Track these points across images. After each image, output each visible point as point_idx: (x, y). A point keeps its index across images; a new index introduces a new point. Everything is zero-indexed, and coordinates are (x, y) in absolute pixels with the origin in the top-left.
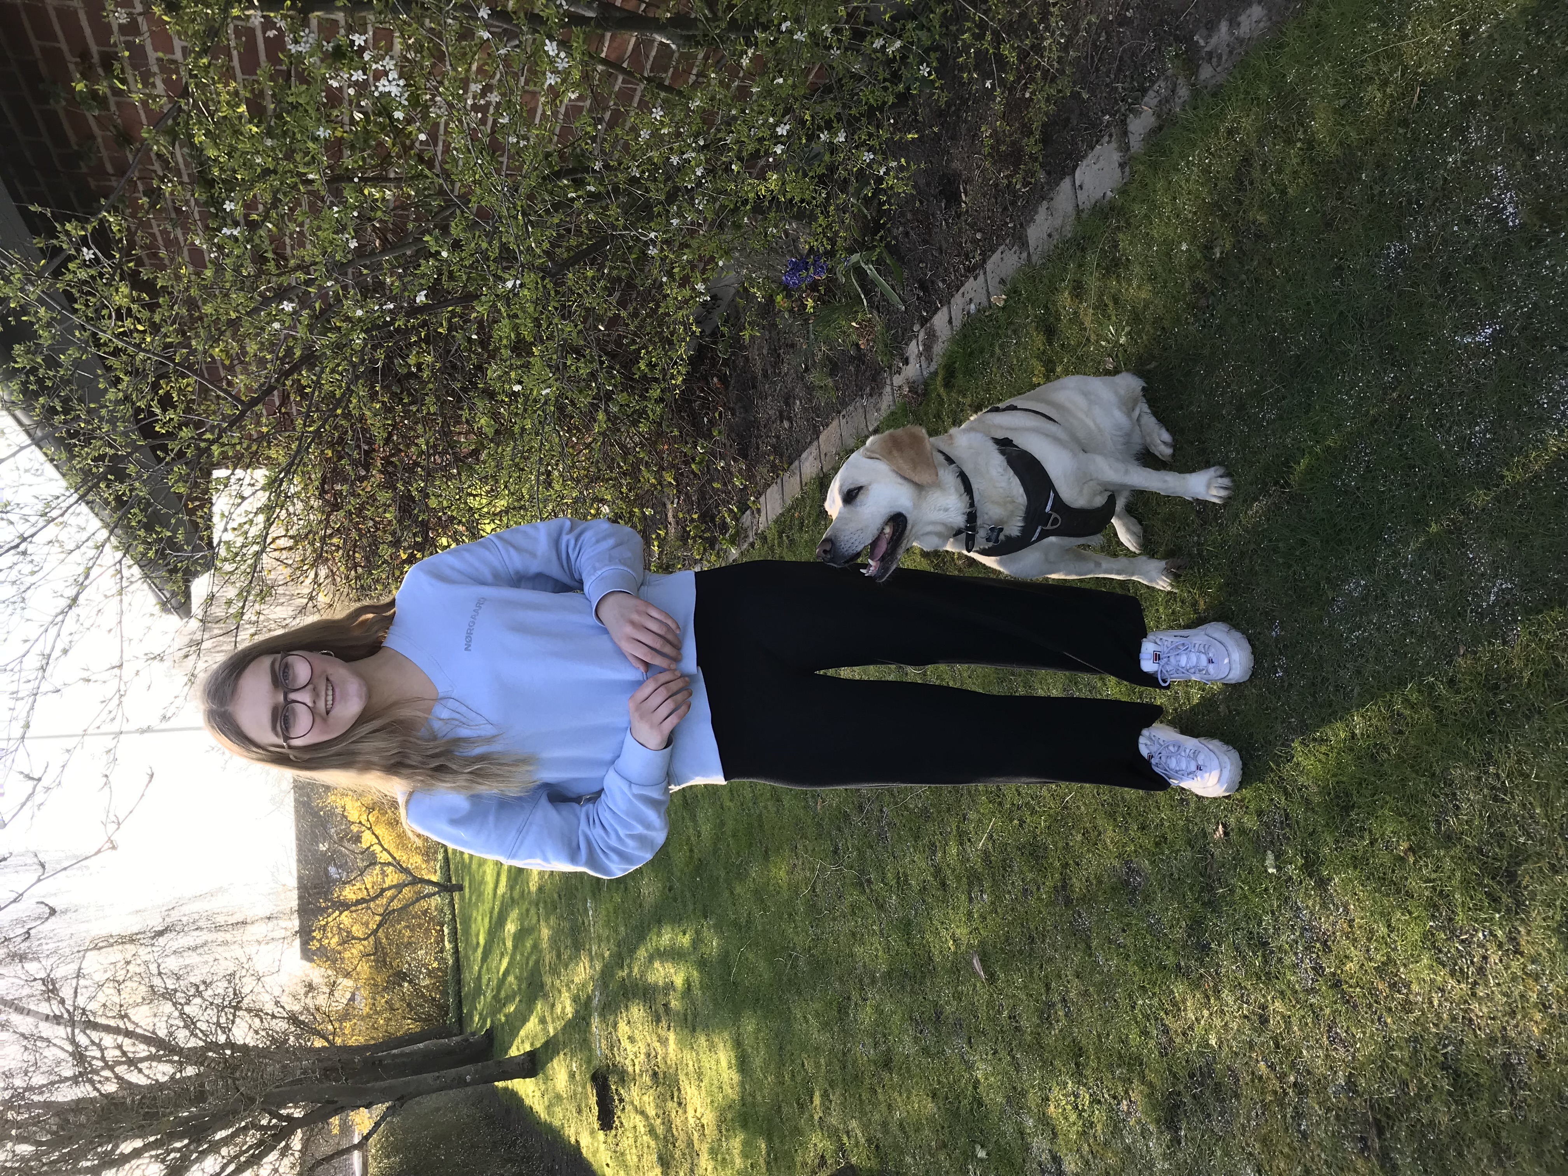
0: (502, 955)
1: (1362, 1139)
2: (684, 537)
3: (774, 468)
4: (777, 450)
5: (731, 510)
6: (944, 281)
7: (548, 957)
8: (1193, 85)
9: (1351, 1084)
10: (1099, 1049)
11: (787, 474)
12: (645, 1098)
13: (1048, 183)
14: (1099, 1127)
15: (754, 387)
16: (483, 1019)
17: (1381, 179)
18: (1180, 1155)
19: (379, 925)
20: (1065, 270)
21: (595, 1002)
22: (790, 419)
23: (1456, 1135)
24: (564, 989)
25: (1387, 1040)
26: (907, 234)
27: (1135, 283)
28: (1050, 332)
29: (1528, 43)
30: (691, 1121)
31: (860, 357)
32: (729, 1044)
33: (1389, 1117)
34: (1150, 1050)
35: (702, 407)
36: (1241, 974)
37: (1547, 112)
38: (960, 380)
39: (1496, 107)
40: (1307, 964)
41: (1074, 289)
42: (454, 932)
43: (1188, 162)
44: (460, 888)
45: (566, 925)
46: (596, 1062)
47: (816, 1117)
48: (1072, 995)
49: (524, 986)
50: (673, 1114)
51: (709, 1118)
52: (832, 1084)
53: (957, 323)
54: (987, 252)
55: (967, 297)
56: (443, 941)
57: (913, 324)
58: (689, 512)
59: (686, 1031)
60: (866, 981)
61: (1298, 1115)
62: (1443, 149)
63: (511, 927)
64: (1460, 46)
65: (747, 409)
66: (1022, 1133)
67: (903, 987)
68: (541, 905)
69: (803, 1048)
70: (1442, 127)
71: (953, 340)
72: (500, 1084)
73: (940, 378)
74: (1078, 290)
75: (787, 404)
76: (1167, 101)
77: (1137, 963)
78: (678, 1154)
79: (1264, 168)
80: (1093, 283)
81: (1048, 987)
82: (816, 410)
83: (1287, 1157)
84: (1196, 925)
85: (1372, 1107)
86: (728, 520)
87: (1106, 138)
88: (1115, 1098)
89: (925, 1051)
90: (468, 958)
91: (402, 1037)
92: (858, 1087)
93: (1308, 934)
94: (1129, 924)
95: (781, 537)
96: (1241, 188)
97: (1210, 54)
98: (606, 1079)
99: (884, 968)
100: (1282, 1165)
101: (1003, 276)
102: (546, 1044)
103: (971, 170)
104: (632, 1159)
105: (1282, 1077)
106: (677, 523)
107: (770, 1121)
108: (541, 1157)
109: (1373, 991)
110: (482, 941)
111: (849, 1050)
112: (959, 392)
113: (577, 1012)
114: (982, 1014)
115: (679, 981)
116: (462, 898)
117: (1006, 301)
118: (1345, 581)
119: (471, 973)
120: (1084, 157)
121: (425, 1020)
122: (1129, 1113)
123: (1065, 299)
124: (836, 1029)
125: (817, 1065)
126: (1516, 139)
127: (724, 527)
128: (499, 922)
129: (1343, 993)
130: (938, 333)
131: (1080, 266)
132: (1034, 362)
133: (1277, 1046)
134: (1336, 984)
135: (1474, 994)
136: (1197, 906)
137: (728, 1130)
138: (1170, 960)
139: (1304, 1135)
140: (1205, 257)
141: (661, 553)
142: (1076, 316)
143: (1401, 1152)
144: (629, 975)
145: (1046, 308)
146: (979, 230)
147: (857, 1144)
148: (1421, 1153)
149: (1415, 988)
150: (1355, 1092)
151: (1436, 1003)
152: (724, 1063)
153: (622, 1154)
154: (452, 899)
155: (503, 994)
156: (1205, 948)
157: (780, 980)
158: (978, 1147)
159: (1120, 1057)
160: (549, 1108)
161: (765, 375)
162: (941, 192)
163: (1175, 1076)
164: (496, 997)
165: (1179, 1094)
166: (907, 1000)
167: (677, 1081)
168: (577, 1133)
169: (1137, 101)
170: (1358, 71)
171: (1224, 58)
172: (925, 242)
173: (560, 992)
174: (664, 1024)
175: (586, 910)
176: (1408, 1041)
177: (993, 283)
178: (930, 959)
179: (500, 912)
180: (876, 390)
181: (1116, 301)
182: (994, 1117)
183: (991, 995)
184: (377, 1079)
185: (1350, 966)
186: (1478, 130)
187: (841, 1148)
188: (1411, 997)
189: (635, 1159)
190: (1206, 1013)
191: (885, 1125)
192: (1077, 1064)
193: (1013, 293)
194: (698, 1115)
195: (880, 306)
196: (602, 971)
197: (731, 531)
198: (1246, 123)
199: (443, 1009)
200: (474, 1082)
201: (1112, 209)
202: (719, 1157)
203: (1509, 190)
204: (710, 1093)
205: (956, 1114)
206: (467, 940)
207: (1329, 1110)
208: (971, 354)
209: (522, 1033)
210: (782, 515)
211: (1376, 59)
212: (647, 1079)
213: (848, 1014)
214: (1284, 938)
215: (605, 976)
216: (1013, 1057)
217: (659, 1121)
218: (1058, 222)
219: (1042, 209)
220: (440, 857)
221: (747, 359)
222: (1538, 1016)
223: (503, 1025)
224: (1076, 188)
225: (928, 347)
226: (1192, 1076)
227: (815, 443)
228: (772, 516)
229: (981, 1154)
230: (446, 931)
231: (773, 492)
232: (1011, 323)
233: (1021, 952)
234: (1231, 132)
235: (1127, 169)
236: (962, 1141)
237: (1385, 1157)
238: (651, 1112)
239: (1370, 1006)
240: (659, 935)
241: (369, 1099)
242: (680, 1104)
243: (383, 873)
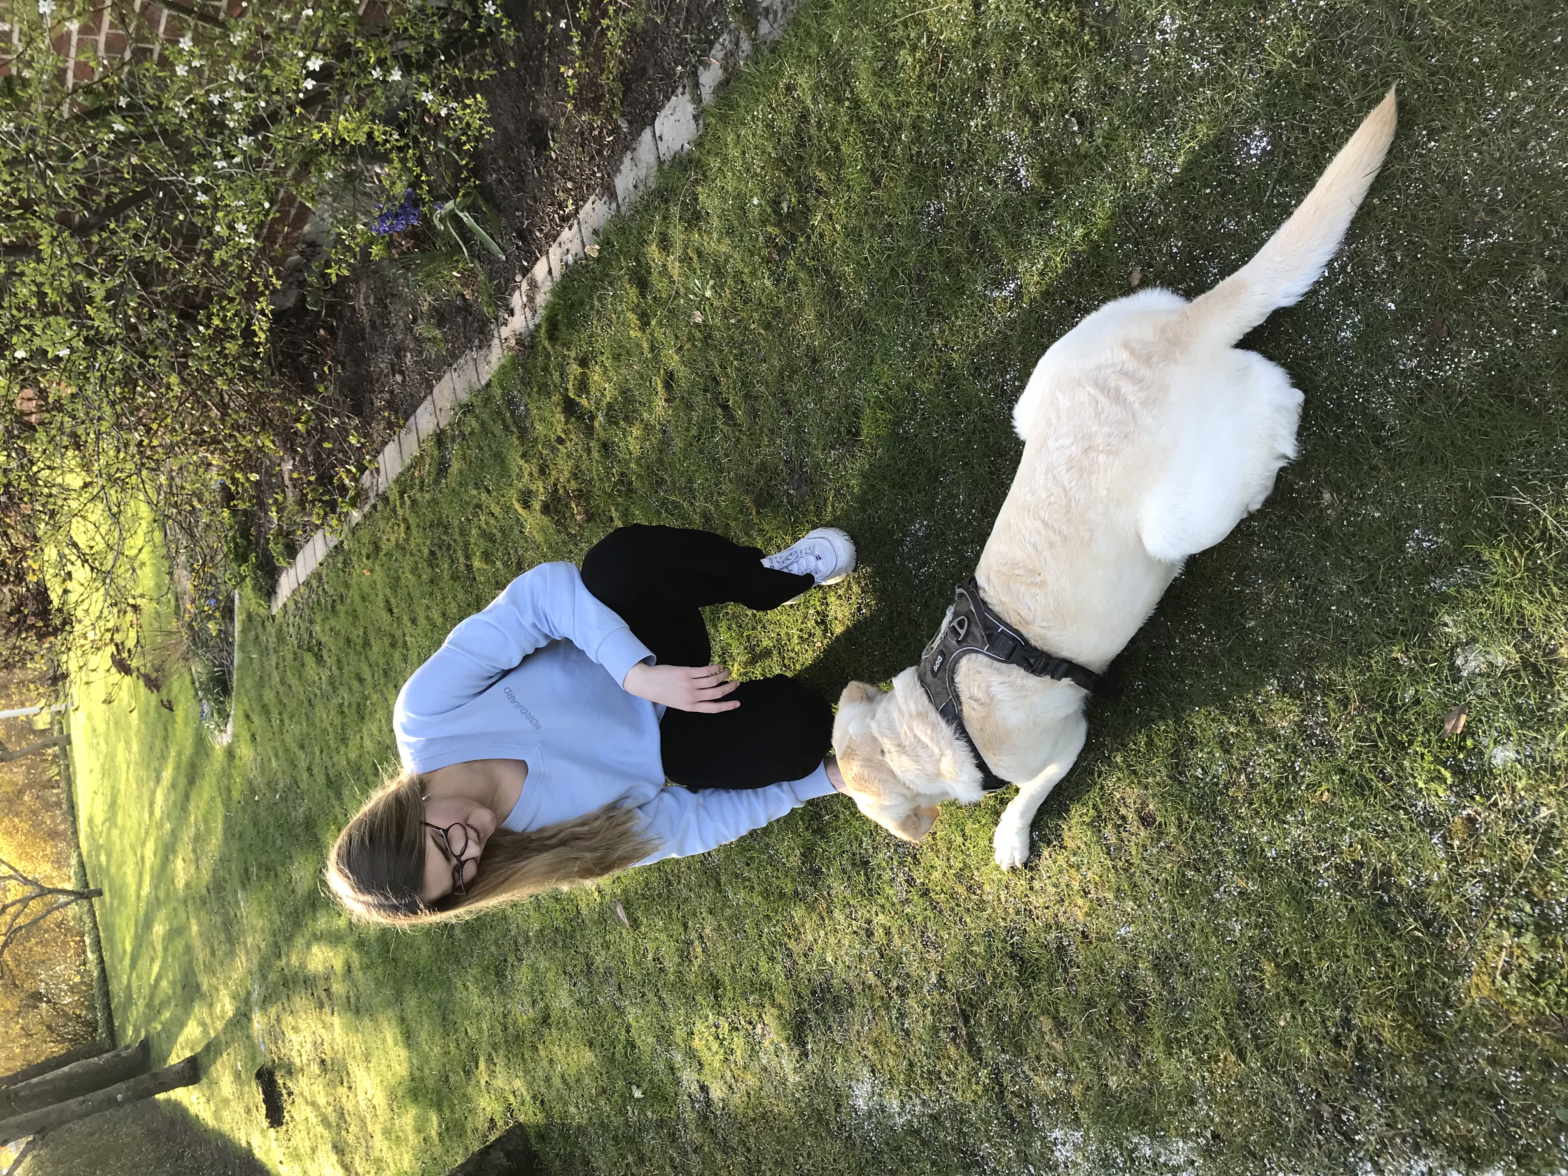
0: (152, 960)
1: (953, 1029)
2: (302, 502)
3: (390, 425)
4: (390, 405)
5: (349, 471)
6: (541, 231)
7: (201, 954)
8: (754, 40)
9: (942, 982)
10: (734, 980)
11: (403, 431)
12: (314, 1087)
13: (630, 133)
14: (739, 1053)
15: (364, 339)
16: (137, 1031)
17: (918, 140)
18: (808, 1067)
20: (652, 222)
21: (255, 996)
22: (402, 373)
23: (1024, 1016)
24: (221, 987)
25: (967, 937)
26: (500, 181)
27: (715, 236)
28: (643, 285)
29: (1028, 16)
30: (363, 1104)
31: (466, 308)
32: (393, 1022)
33: (972, 1006)
34: (776, 974)
35: (310, 360)
36: (847, 893)
37: (1046, 82)
38: (564, 333)
39: (1006, 75)
40: (901, 878)
41: (661, 241)
42: (97, 942)
43: (753, 116)
44: (100, 893)
45: (218, 919)
46: (260, 1060)
47: (483, 1083)
48: (707, 931)
49: (179, 989)
50: (344, 1100)
51: (380, 1100)
52: (495, 1047)
53: (556, 273)
54: (580, 200)
55: (564, 247)
56: (84, 952)
57: (515, 275)
58: (306, 473)
59: (349, 1014)
60: (521, 941)
61: (902, 1015)
62: (966, 113)
63: (159, 930)
64: (973, 15)
65: (357, 363)
66: (672, 1069)
67: (555, 943)
68: (190, 901)
69: (466, 1016)
70: (964, 92)
71: (553, 292)
72: (161, 1096)
73: (543, 331)
74: (665, 244)
75: (398, 357)
76: (732, 55)
77: (761, 893)
78: (350, 1138)
79: (819, 125)
80: (677, 234)
81: (686, 926)
82: (427, 363)
83: (895, 1054)
84: (808, 853)
85: (958, 999)
86: (347, 481)
87: (680, 90)
88: (750, 1023)
89: (580, 1003)
90: (115, 968)
91: (43, 1063)
92: (520, 1047)
93: (901, 850)
94: (750, 858)
95: (402, 497)
96: (802, 145)
97: (767, 10)
98: (271, 1074)
99: (537, 926)
100: (891, 1063)
101: (596, 226)
102: (208, 1047)
103: (557, 119)
104: (305, 1150)
105: (886, 984)
106: (295, 487)
107: (438, 1092)
108: (212, 1165)
109: (953, 896)
110: (129, 948)
111: (509, 1012)
112: (564, 345)
113: (238, 1009)
114: (630, 961)
115: (338, 965)
116: (103, 904)
117: (600, 251)
118: (912, 522)
119: (120, 983)
120: (662, 107)
121: (70, 1040)
122: (763, 1036)
123: (653, 251)
124: (495, 992)
125: (480, 1030)
126: (1024, 107)
127: (343, 490)
128: (147, 924)
129: (932, 900)
130: (539, 284)
131: (665, 218)
132: (631, 316)
133: (882, 956)
134: (925, 893)
135: (1031, 888)
136: (808, 835)
137: (399, 1108)
138: (789, 889)
139: (907, 1033)
140: (775, 211)
141: (279, 519)
142: (664, 270)
143: (983, 1036)
144: (288, 965)
145: (638, 260)
146: (570, 179)
147: (523, 1103)
148: (999, 1032)
149: (987, 888)
150: (946, 987)
151: (1003, 899)
152: (390, 1041)
153: (295, 1149)
154: (92, 906)
155: (157, 1001)
156: (817, 872)
157: (438, 951)
158: (634, 1088)
159: (752, 984)
160: (217, 1115)
161: (373, 326)
162: (530, 139)
163: (799, 996)
164: (149, 1005)
165: (804, 1012)
166: (560, 956)
167: (345, 1066)
168: (248, 1135)
169: (705, 53)
170: (891, 35)
171: (780, 14)
172: (519, 190)
173: (217, 989)
174: (327, 1010)
175: (237, 902)
176: (984, 936)
177: (587, 232)
178: (578, 912)
179: (147, 914)
180: (485, 343)
181: (700, 254)
182: (646, 1058)
183: (636, 941)
184: (14, 1113)
185: (936, 875)
186: (994, 96)
187: (509, 1109)
188: (985, 897)
189: (310, 1152)
190: (822, 933)
191: (548, 1079)
192: (716, 997)
193: (606, 244)
194: (369, 1096)
195: (481, 254)
196: (260, 964)
197: (352, 493)
198: (801, 80)
199: (92, 1026)
200: (126, 1100)
201: (690, 161)
202: (393, 1136)
203: (1021, 154)
204: (380, 1074)
205: (612, 1060)
206: (112, 948)
207: (925, 1007)
208: (572, 306)
209: (181, 1039)
210: (402, 474)
211: (905, 24)
212: (315, 1068)
213: (505, 977)
214: (881, 855)
215: (264, 969)
216: (660, 998)
217: (330, 1109)
218: (642, 173)
219: (627, 159)
220: (74, 861)
221: (353, 307)
222: (1080, 902)
223: (159, 1034)
224: (657, 139)
225: (531, 299)
226: (814, 993)
227: (429, 398)
228: (393, 476)
229: (638, 1094)
230: (87, 940)
231: (390, 449)
232: (607, 275)
233: (660, 896)
234: (789, 88)
235: (701, 122)
236: (620, 1083)
237: (971, 1042)
238: (322, 1100)
239: (952, 910)
240: (314, 919)
242: (350, 1088)
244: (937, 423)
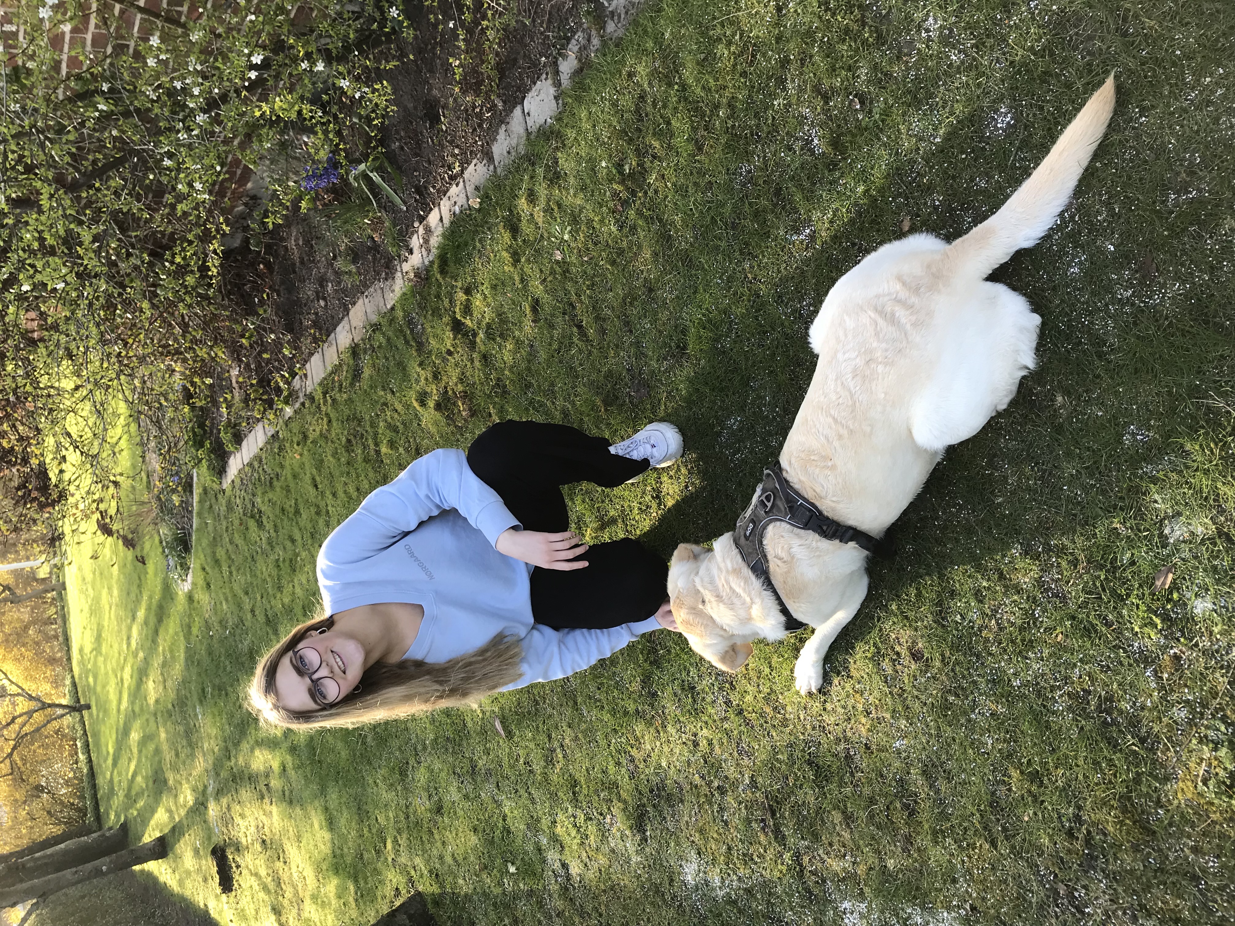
0: (130, 760)
1: (763, 820)
2: (246, 400)
3: (315, 340)
4: (316, 324)
5: (283, 376)
6: (434, 187)
7: (168, 756)
8: (602, 37)
9: (753, 783)
10: (588, 780)
11: (326, 345)
12: (257, 862)
13: (505, 110)
14: (592, 838)
15: (294, 272)
16: (118, 816)
17: (732, 116)
18: (647, 849)
19: (14, 748)
20: (522, 180)
21: (210, 789)
22: (324, 299)
23: (819, 810)
24: (184, 782)
25: (774, 748)
26: (402, 148)
27: (572, 192)
28: (514, 230)
29: (820, 18)
30: (295, 875)
31: (375, 248)
32: (319, 811)
33: (778, 803)
34: (622, 776)
35: (253, 288)
36: (678, 712)
37: (834, 70)
38: (452, 268)
39: (803, 65)
40: (721, 700)
41: (529, 196)
42: (87, 745)
43: (602, 97)
44: (88, 707)
45: (181, 729)
46: (215, 840)
47: (390, 860)
48: (567, 741)
49: (151, 783)
50: (281, 872)
51: (309, 872)
52: (399, 831)
53: (446, 221)
54: (465, 163)
55: (453, 200)
56: (76, 753)
57: (413, 222)
58: (249, 378)
59: (284, 804)
60: (419, 747)
61: (722, 809)
62: (770, 95)
63: (135, 736)
64: (776, 17)
65: (289, 291)
66: (539, 850)
67: (446, 750)
68: (159, 714)
69: (377, 807)
70: (769, 78)
71: (444, 235)
72: (137, 868)
73: (436, 266)
74: (532, 197)
75: (321, 286)
76: (585, 48)
77: (609, 711)
78: (286, 902)
79: (654, 104)
80: (542, 191)
81: (549, 737)
82: (344, 291)
83: (716, 840)
84: (646, 680)
85: (767, 797)
86: (281, 384)
87: (544, 76)
88: (601, 814)
89: (466, 797)
90: (100, 766)
91: (44, 841)
92: (419, 831)
93: (720, 678)
94: (601, 684)
95: (325, 397)
96: (640, 120)
97: (612, 13)
98: (223, 851)
99: (432, 736)
100: (713, 847)
101: (477, 183)
102: (174, 829)
103: (447, 98)
104: (250, 911)
105: (709, 784)
106: (240, 388)
107: (355, 867)
109: (762, 715)
110: (111, 751)
111: (411, 804)
112: (452, 277)
113: (197, 799)
114: (505, 764)
115: (276, 765)
116: (91, 716)
117: (480, 204)
118: (728, 418)
119: (105, 778)
120: (529, 90)
121: (66, 823)
122: (612, 824)
123: (522, 203)
124: (399, 788)
125: (387, 819)
126: (817, 89)
127: (278, 391)
128: (125, 732)
129: (745, 718)
130: (433, 229)
131: (532, 178)
132: (505, 254)
133: (706, 762)
134: (740, 713)
135: (825, 709)
136: (647, 666)
137: (324, 879)
138: (631, 708)
139: (726, 823)
140: (619, 172)
141: (228, 414)
142: (531, 218)
143: (787, 826)
144: (236, 764)
145: (510, 211)
146: (457, 147)
147: (422, 876)
148: (799, 823)
149: (789, 709)
150: (757, 787)
151: (802, 718)
152: (316, 826)
153: (242, 910)
154: (82, 717)
155: (133, 793)
156: (654, 695)
157: (355, 755)
158: (509, 865)
159: (603, 784)
160: (181, 883)
161: (302, 262)
162: (425, 115)
163: (640, 793)
164: (127, 796)
165: (644, 806)
166: (451, 759)
167: (281, 845)
168: (205, 899)
169: (564, 47)
170: (711, 33)
171: (623, 16)
172: (417, 155)
173: (181, 784)
174: (267, 800)
175: (196, 715)
176: (787, 746)
177: (470, 189)
178: (465, 725)
179: (125, 723)
180: (390, 275)
181: (559, 206)
182: (519, 841)
183: (511, 748)
184: (21, 881)
185: (749, 698)
186: (793, 81)
187: (411, 880)
188: (787, 716)
189: (254, 913)
190: (658, 744)
191: (441, 858)
192: (574, 793)
193: (485, 198)
194: (300, 869)
195: (387, 206)
196: (214, 764)
197: (285, 393)
198: (640, 68)
199: (83, 812)
200: (109, 871)
201: (552, 132)
202: (319, 901)
203: (814, 127)
204: (308, 851)
205: (492, 842)
206: (98, 751)
207: (740, 803)
208: (459, 246)
209: (152, 822)
210: (325, 379)
211: (722, 24)
212: (258, 847)
213: (407, 776)
214: (704, 682)
215: (217, 768)
216: (530, 794)
217: (270, 879)
218: (514, 142)
219: (502, 131)
220: (68, 682)
221: (286, 248)
222: (864, 720)
223: (135, 818)
224: (526, 115)
225: (426, 241)
226: (651, 791)
227: (346, 319)
228: (317, 380)
229: (512, 869)
230: (79, 744)
231: (316, 359)
232: (487, 222)
233: (529, 713)
234: (630, 75)
235: (560, 102)
236: (498, 861)
237: (777, 831)
238: (263, 872)
239: (762, 726)
240: (257, 729)
241: (14, 900)
242: (285, 862)
243: (14, 704)
244: (748, 339)
